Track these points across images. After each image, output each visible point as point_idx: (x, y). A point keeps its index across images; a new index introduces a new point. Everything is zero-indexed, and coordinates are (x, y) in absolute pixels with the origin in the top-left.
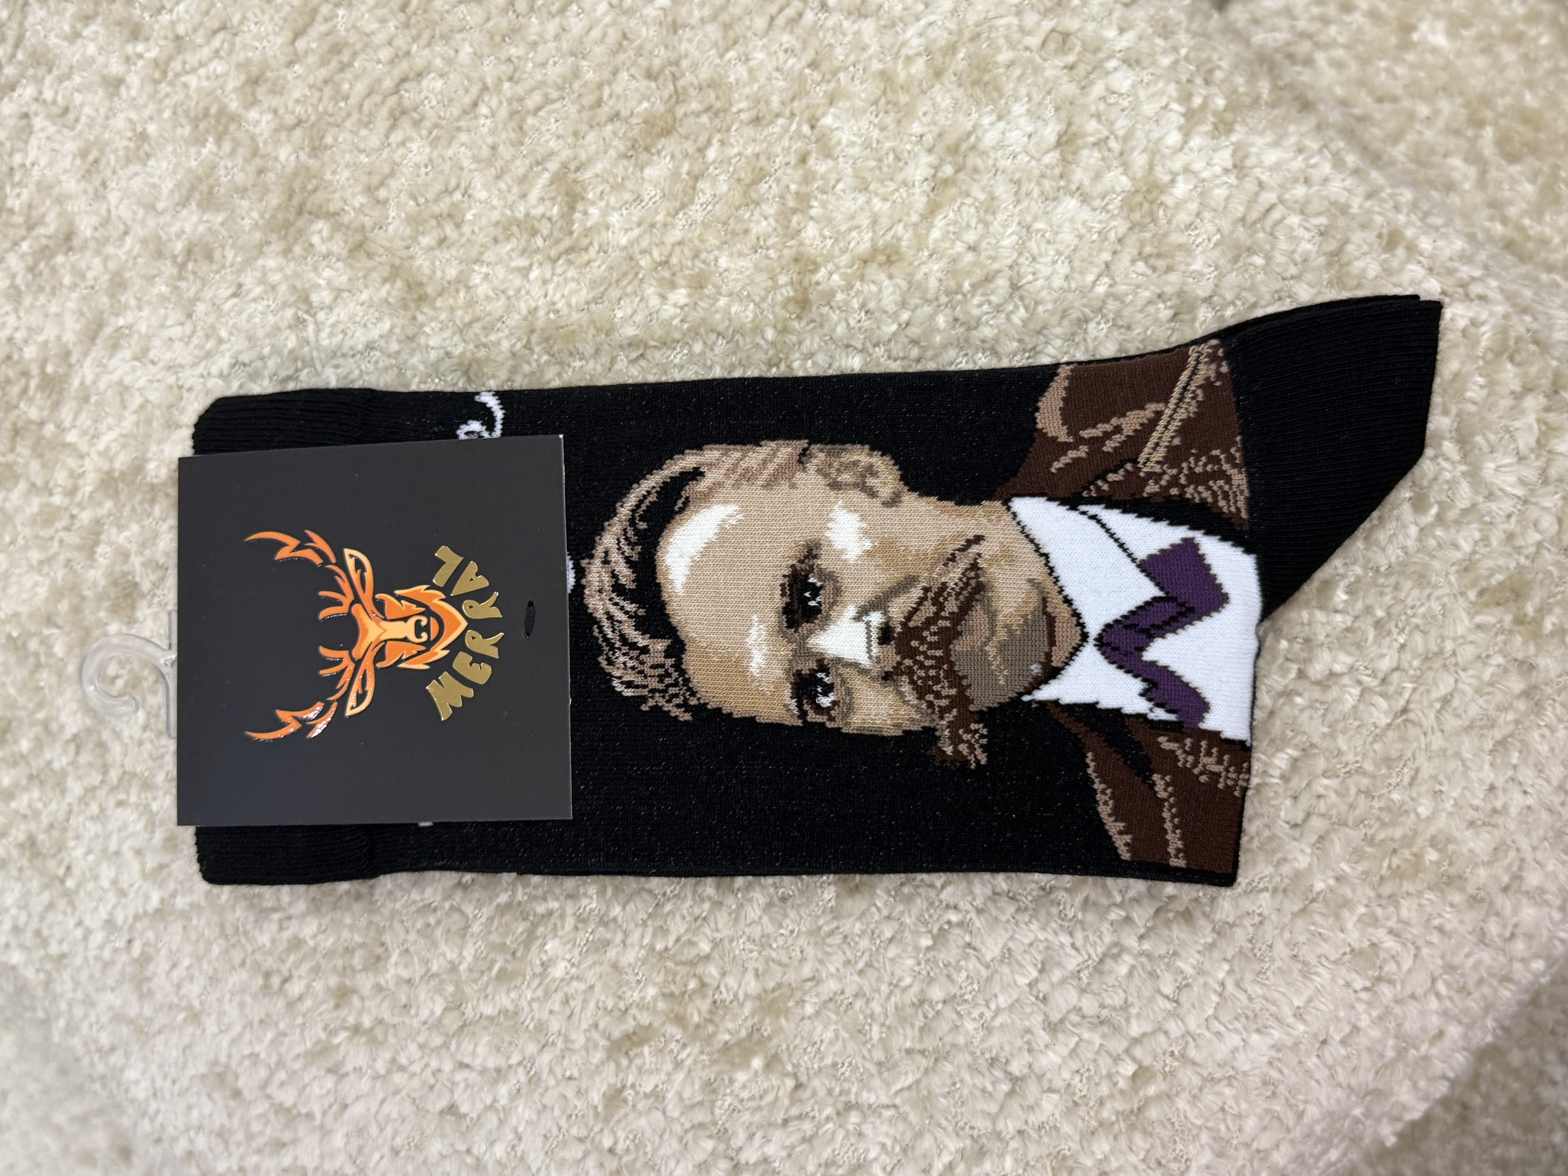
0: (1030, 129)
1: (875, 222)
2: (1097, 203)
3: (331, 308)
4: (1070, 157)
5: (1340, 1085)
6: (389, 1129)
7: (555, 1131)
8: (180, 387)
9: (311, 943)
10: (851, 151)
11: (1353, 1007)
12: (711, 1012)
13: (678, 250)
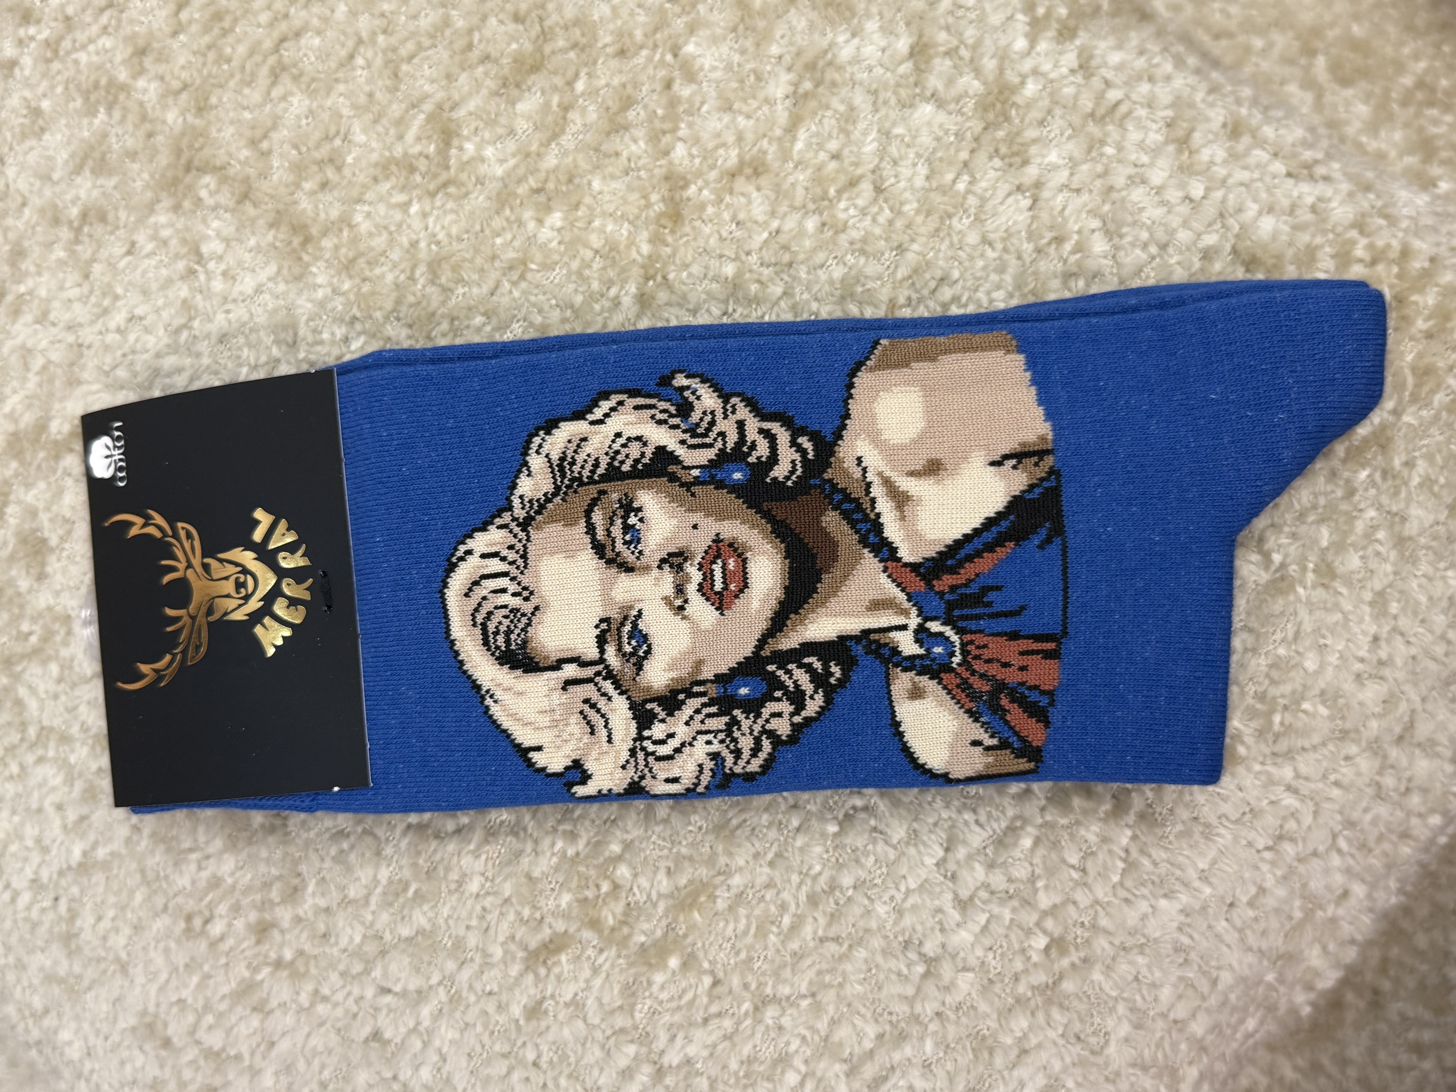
0: (883, 43)
1: (740, 139)
2: (952, 106)
3: (220, 258)
4: (923, 67)
5: (1250, 949)
6: (316, 1062)
7: (478, 1049)
8: (80, 346)
9: (230, 881)
10: (714, 75)
11: (1257, 868)
12: (626, 914)
13: (552, 177)
